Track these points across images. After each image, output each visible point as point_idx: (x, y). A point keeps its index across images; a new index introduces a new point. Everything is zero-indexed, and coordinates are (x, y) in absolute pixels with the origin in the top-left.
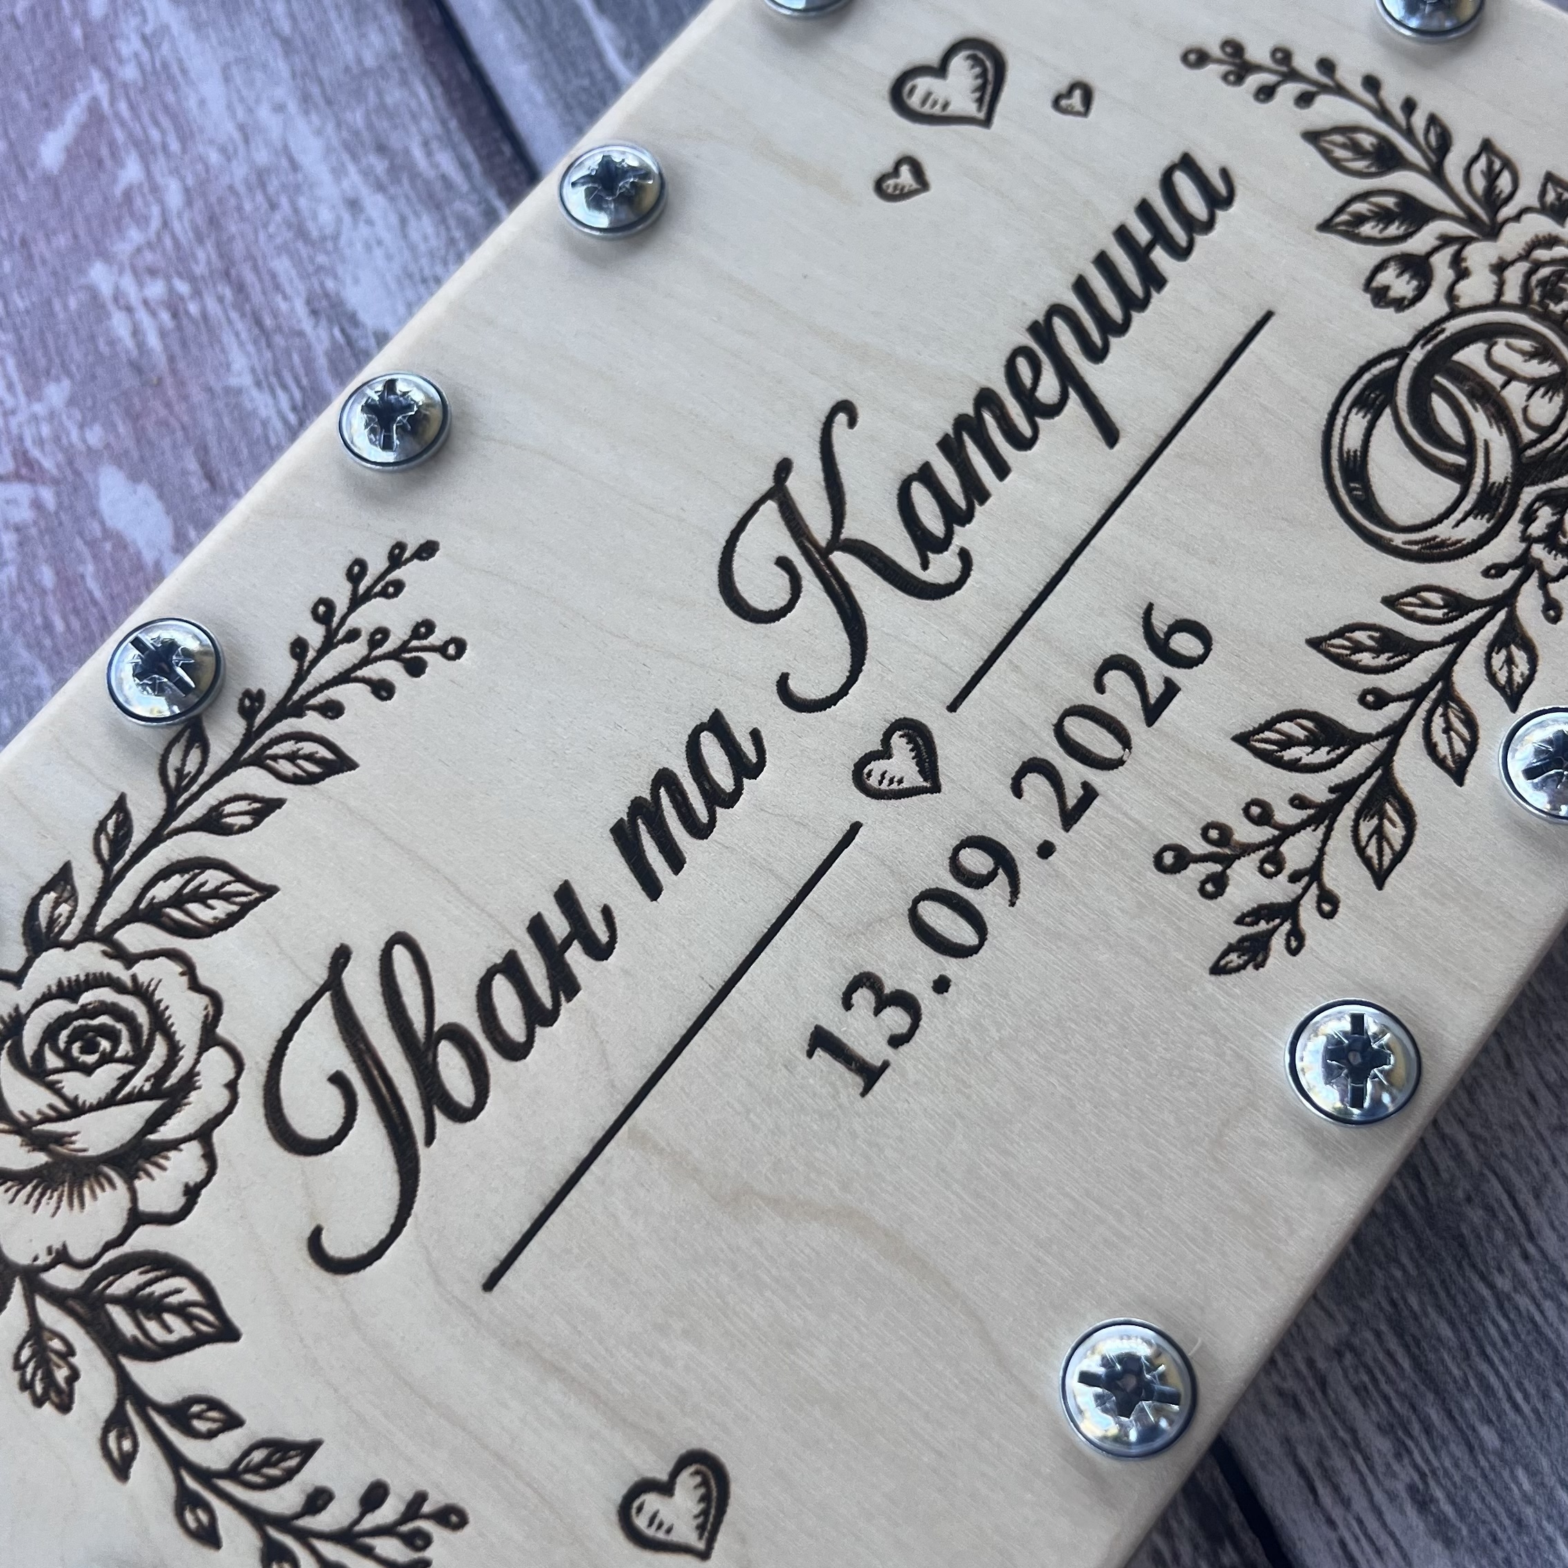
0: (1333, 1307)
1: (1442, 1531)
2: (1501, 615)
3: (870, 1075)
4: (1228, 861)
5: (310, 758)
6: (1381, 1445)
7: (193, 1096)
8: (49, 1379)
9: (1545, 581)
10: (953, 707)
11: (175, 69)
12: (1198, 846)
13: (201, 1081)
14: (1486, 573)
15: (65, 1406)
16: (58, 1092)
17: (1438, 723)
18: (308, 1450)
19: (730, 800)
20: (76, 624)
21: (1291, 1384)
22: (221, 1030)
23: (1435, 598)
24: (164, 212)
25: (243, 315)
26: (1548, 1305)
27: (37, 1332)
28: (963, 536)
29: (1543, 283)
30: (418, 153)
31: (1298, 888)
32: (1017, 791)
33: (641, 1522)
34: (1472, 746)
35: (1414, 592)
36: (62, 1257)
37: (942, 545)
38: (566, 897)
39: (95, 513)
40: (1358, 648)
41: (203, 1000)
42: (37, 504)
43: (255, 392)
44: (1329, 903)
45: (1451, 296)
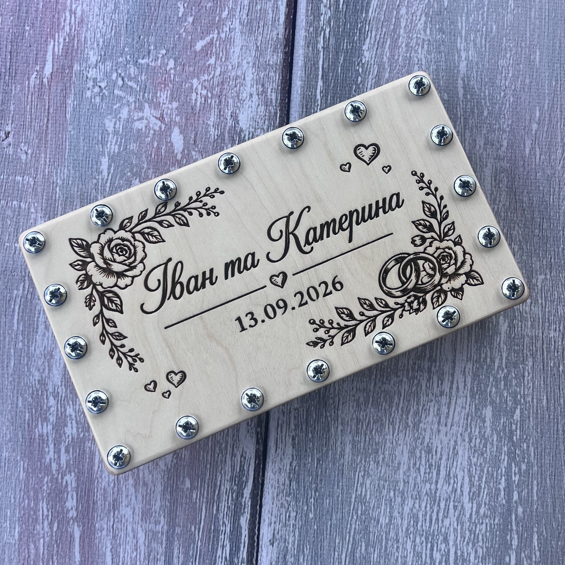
0: (299, 402)
1: (294, 445)
2: (392, 312)
3: (243, 329)
4: (321, 327)
5: (182, 220)
6: (293, 427)
7: (135, 270)
8: (90, 303)
9: (404, 310)
10: (294, 275)
11: (232, 40)
12: (318, 322)
13: (137, 268)
14: (395, 303)
15: (90, 309)
16: (113, 256)
17: (369, 324)
18: (125, 337)
19: (248, 269)
20: (156, 157)
21: (285, 410)
22: (144, 261)
23: (384, 302)
24: (214, 74)
25: (218, 108)
26: (333, 421)
27: (91, 295)
28: (314, 244)
29: (443, 256)
30: (269, 90)
31: (329, 338)
32: (295, 296)
33: (169, 377)
34: (372, 331)
35: (381, 299)
36: (101, 285)
37: (310, 244)
38: (211, 271)
39: (170, 136)
40: (365, 304)
41: (144, 254)
42: (160, 128)
43: (212, 127)
44: (332, 343)
45: (425, 249)
